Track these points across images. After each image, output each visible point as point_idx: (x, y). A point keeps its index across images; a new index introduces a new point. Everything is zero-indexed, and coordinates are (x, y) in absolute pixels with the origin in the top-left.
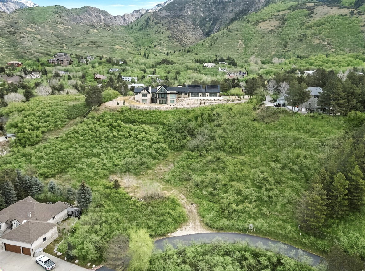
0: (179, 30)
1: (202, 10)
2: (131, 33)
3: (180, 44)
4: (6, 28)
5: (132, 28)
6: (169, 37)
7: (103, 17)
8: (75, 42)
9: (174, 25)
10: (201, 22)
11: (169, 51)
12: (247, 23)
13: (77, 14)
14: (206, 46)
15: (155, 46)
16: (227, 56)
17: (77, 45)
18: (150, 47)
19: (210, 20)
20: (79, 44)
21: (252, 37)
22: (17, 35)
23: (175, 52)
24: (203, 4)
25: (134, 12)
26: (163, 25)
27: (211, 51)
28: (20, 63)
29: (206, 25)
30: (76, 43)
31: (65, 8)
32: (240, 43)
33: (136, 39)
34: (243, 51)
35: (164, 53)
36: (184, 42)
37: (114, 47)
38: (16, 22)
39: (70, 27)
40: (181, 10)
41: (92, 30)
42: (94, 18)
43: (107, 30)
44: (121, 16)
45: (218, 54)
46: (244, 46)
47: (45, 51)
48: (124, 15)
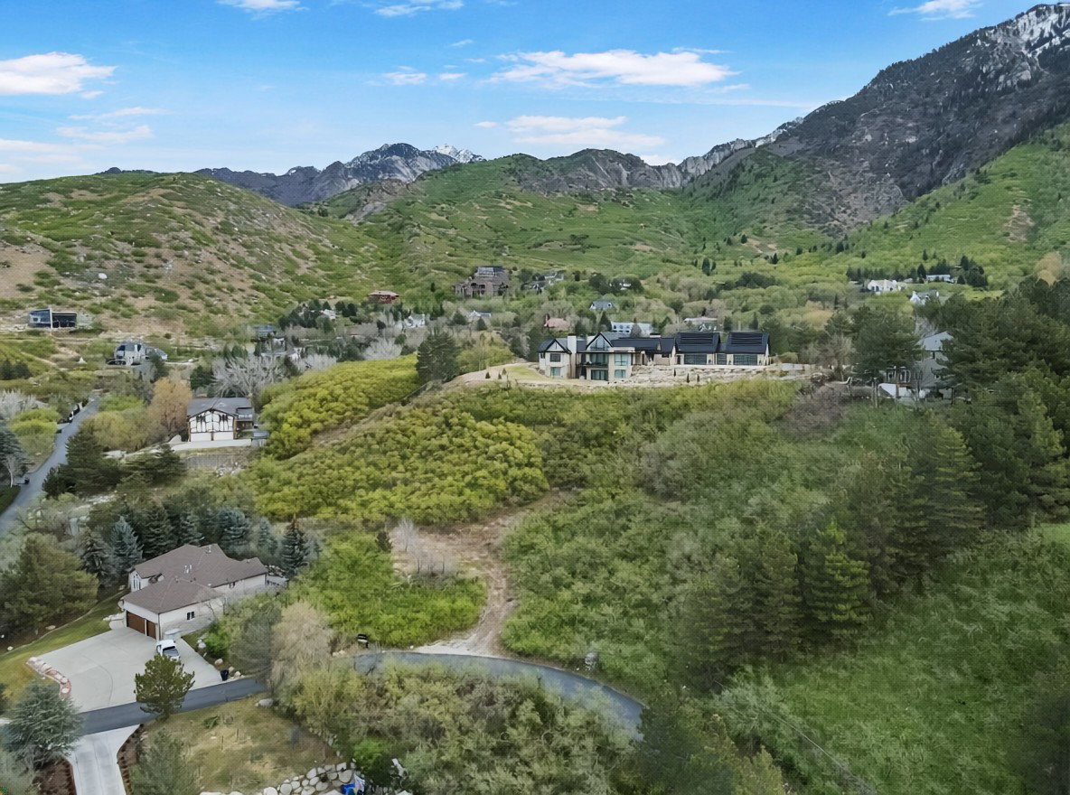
0: (823, 191)
1: (910, 125)
2: (686, 209)
3: (820, 229)
4: (386, 218)
5: (691, 195)
6: (788, 211)
7: (625, 173)
8: (535, 238)
9: (809, 176)
10: (903, 159)
11: (780, 252)
12: (1052, 150)
13: (562, 170)
14: (898, 230)
15: (744, 240)
16: (961, 257)
17: (535, 246)
18: (729, 242)
19: (933, 153)
20: (541, 245)
21: (1064, 193)
22: (405, 232)
23: (799, 252)
24: (916, 107)
25: (712, 151)
26: (775, 180)
27: (911, 243)
28: (393, 294)
29: (918, 169)
30: (534, 242)
31: (534, 160)
32: (1016, 214)
33: (697, 223)
34: (1023, 238)
35: (766, 258)
36: (836, 222)
37: (629, 247)
38: (410, 201)
39: (529, 204)
40: (843, 132)
41: (582, 207)
42: (604, 176)
43: (624, 204)
44: (677, 164)
45: (931, 252)
46: (1032, 224)
47: (454, 266)
48: (685, 162)
